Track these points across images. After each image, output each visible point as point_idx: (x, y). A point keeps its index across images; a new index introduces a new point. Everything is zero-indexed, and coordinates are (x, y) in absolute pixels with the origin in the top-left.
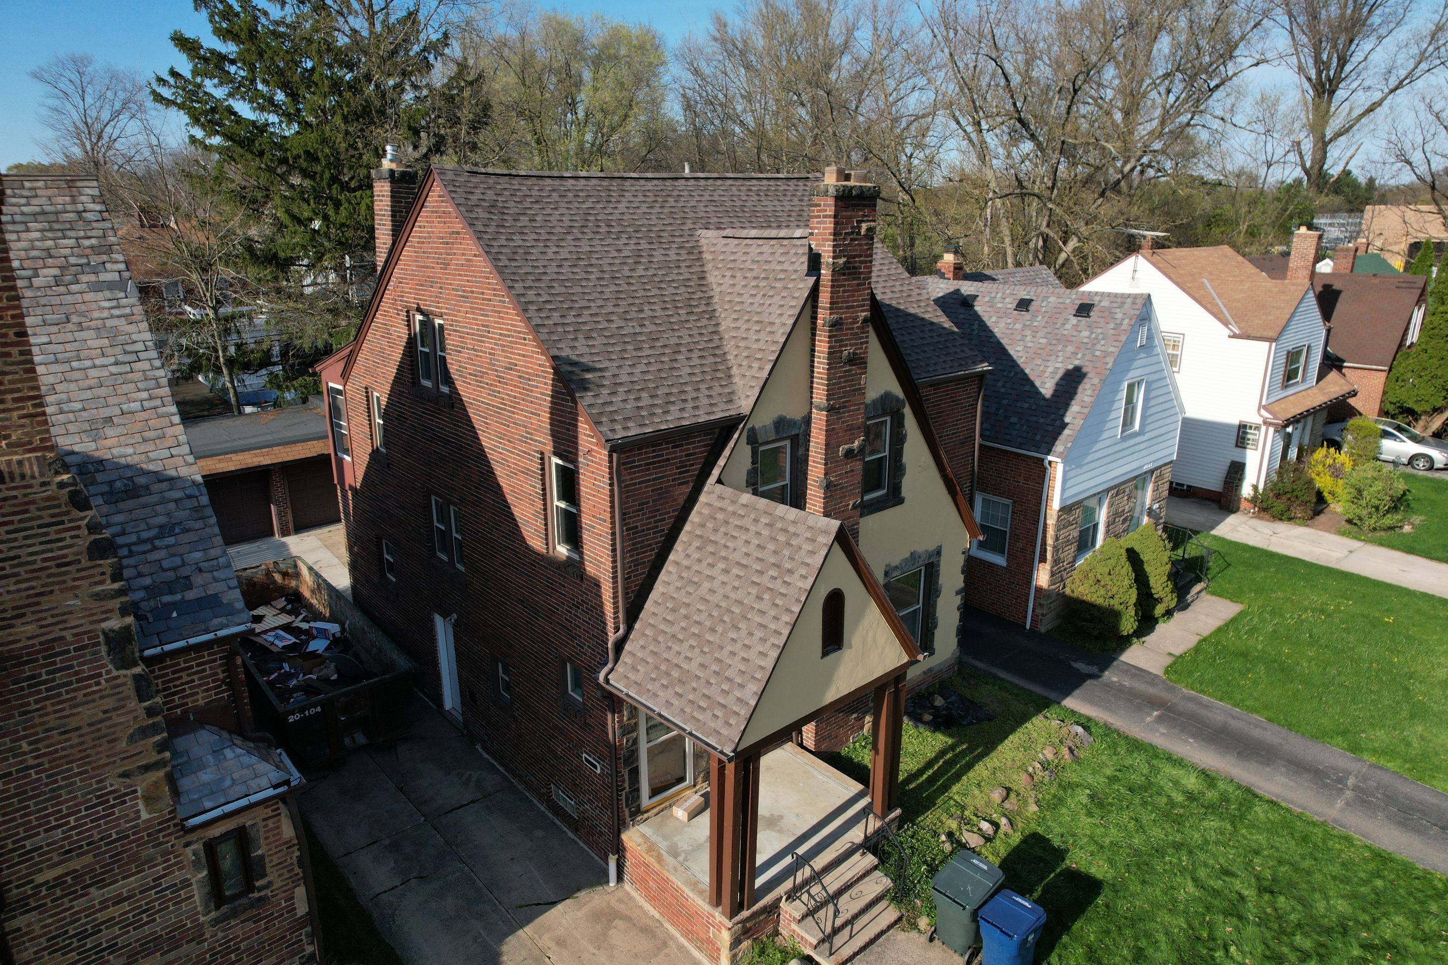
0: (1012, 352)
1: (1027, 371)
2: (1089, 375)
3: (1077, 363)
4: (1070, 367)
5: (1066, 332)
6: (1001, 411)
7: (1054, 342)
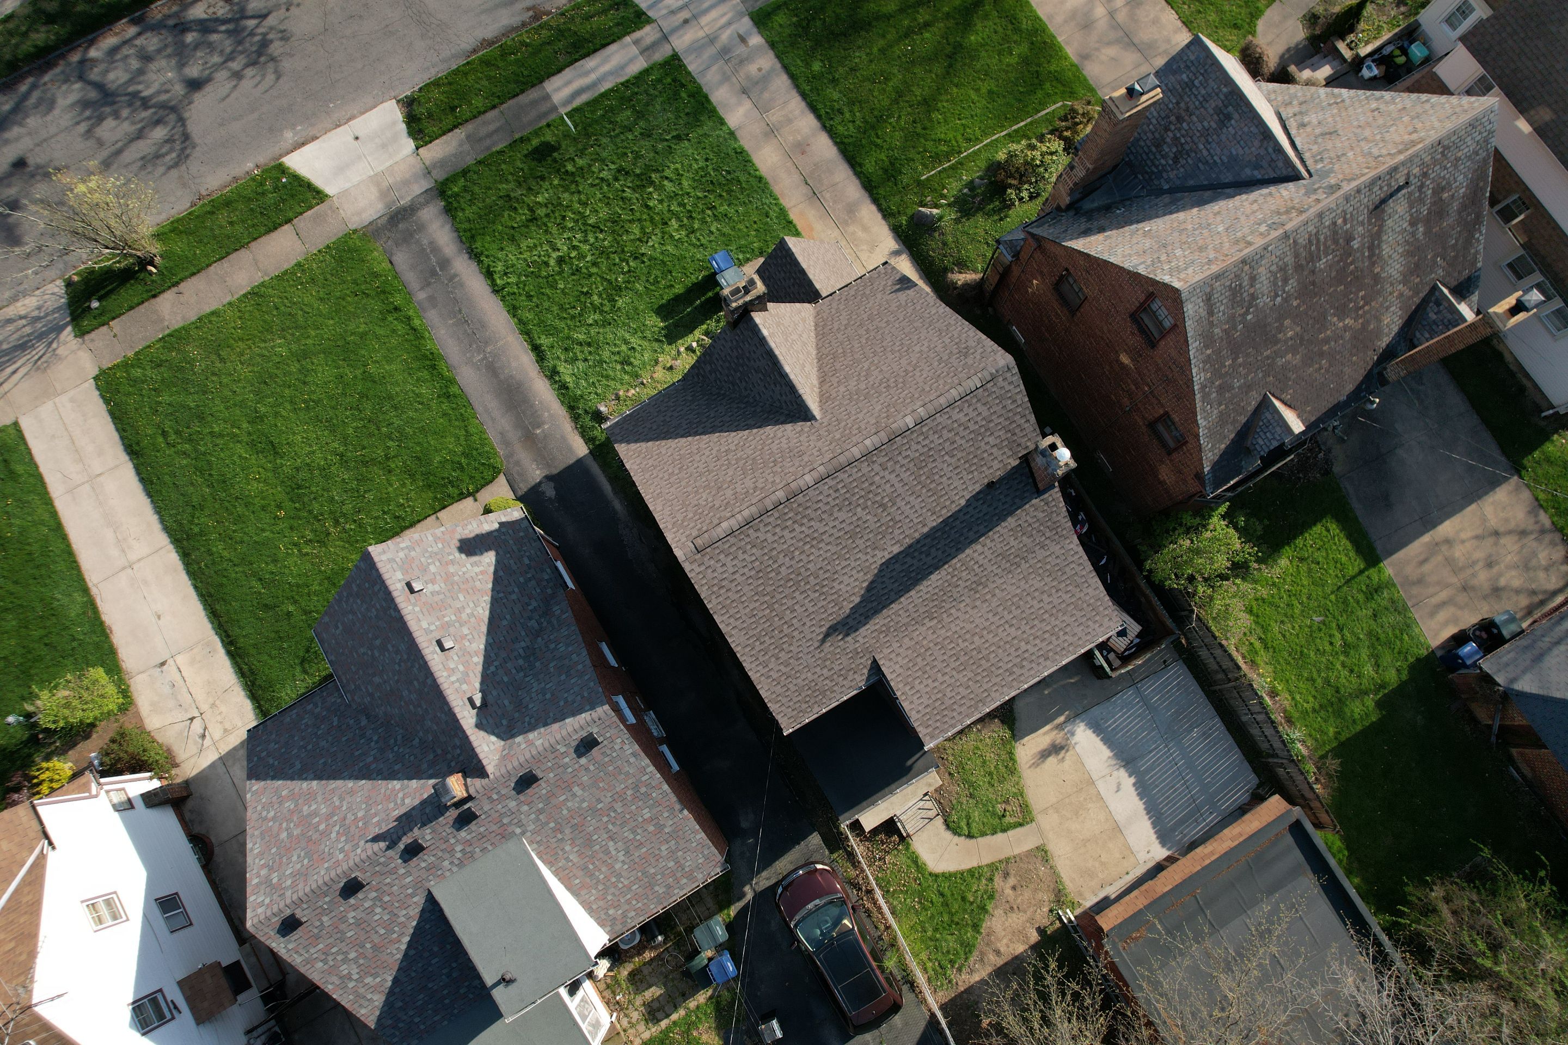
0: (487, 613)
1: (490, 586)
2: (459, 537)
3: (457, 554)
4: (463, 556)
5: (443, 585)
6: (529, 575)
7: (456, 587)
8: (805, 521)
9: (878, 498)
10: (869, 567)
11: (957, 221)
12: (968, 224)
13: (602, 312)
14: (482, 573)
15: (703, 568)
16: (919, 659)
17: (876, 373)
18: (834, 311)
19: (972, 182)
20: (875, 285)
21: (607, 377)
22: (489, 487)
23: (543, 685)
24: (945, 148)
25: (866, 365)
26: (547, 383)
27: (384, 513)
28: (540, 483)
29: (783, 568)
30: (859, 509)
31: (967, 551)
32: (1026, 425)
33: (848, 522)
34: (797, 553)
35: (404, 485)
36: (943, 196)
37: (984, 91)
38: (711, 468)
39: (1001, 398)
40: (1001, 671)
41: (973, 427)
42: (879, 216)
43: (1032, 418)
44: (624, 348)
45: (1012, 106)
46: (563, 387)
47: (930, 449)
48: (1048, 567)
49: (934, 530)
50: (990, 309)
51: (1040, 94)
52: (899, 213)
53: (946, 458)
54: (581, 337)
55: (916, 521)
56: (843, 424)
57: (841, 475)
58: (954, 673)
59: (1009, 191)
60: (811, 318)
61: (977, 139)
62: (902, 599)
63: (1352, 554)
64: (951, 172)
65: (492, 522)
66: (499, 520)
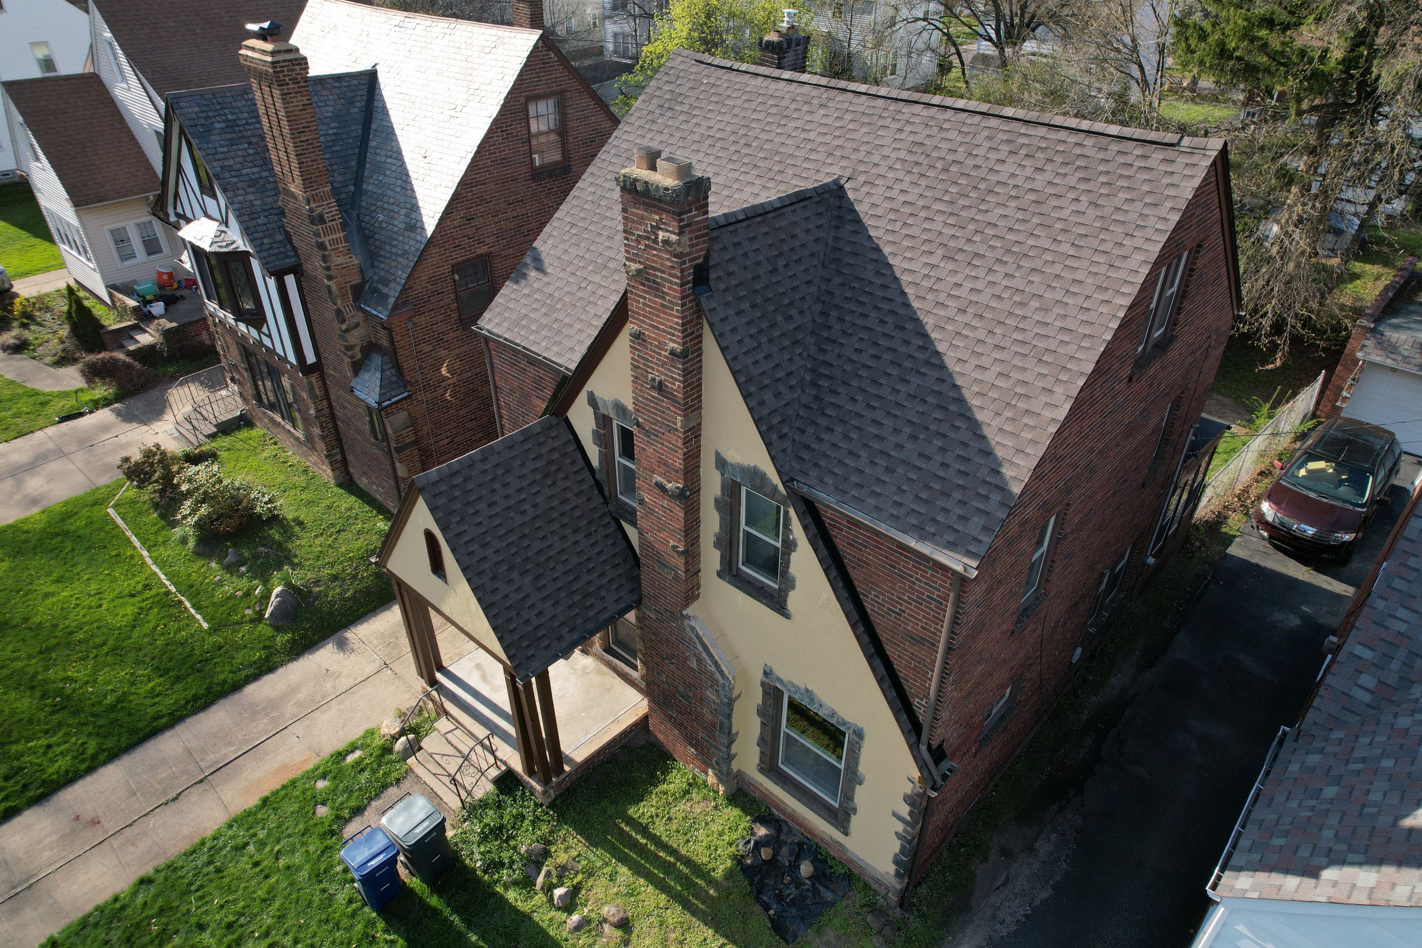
12: (303, 556)
24: (153, 612)
36: (248, 594)
37: (52, 588)
45: (94, 555)
51: (83, 531)
52: (268, 649)
59: (257, 512)
61: (147, 579)
64: (203, 597)
65: (1335, 884)
66: (1309, 882)
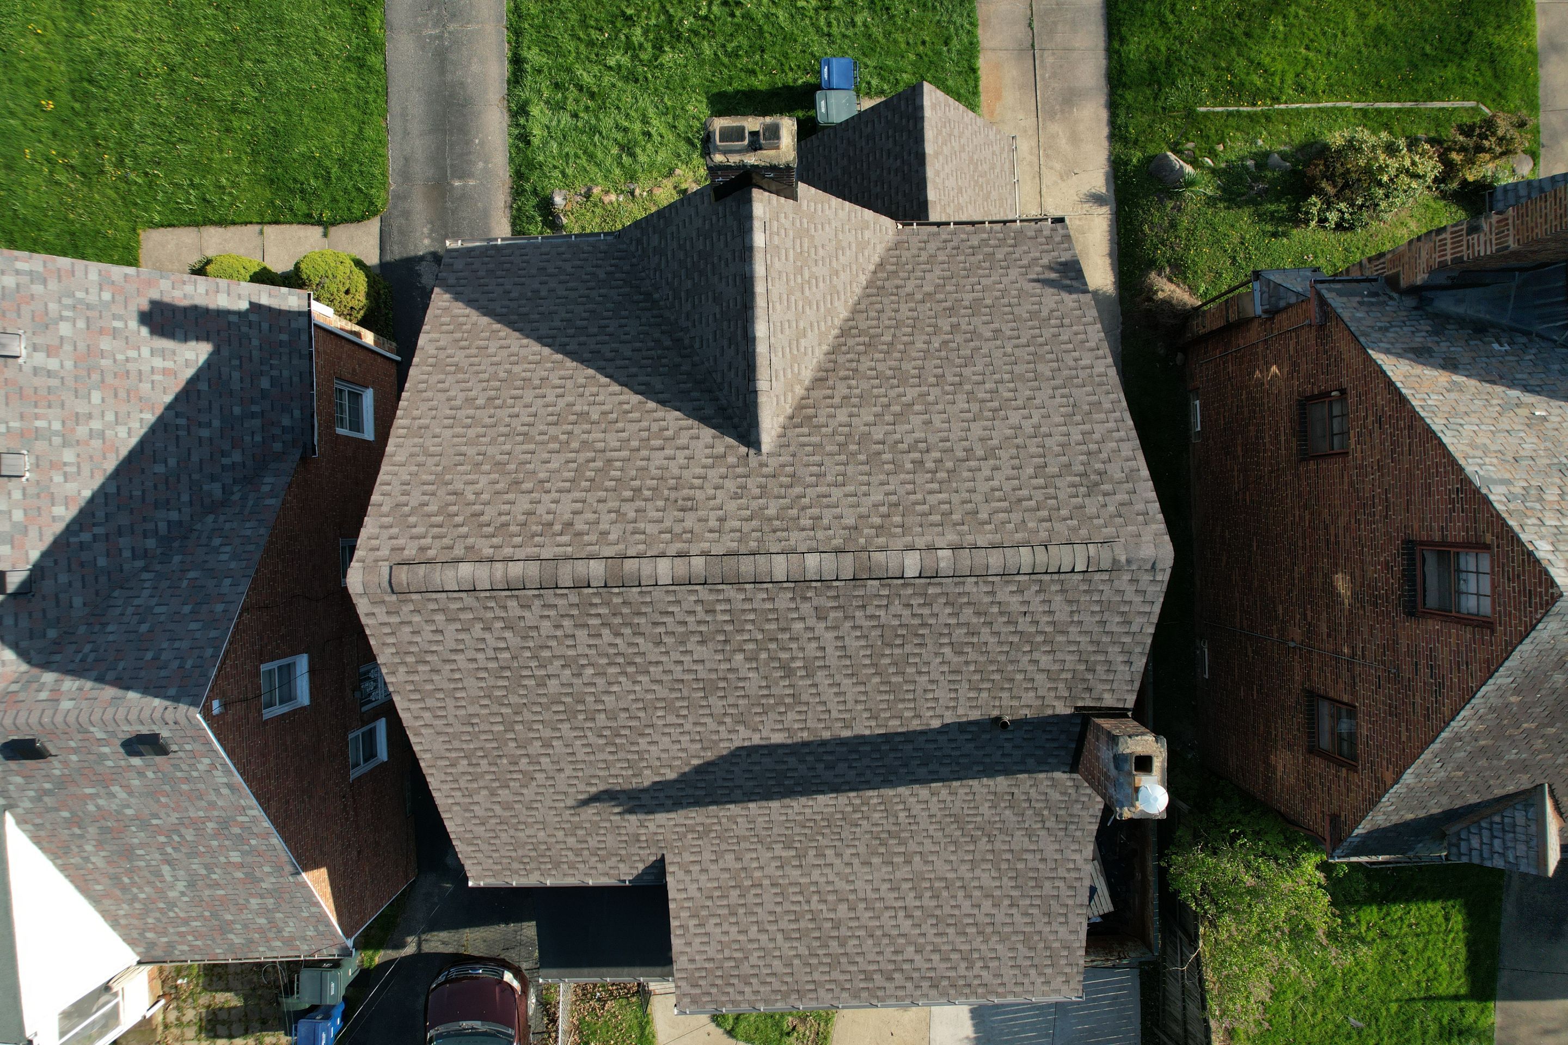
0: (134, 441)
1: (168, 398)
2: (156, 296)
3: (133, 324)
4: (145, 331)
5: (69, 364)
6: (256, 408)
7: (96, 377)
8: (627, 631)
9: (784, 655)
10: (716, 743)
11: (1211, 201)
12: (1223, 214)
13: (635, 57)
14: (165, 372)
15: (394, 619)
16: (734, 893)
17: (917, 420)
18: (923, 258)
19: (1267, 155)
20: (1019, 251)
21: (591, 157)
22: (352, 227)
23: (154, 601)
24: (1259, 82)
25: (912, 393)
26: (506, 119)
27: (192, 185)
28: (422, 258)
29: (554, 682)
30: (739, 657)
31: (901, 790)
32: (1122, 668)
33: (708, 665)
34: (590, 671)
35: (238, 160)
36: (1213, 154)
37: (1371, 22)
38: (533, 432)
39: (1107, 607)
40: (854, 968)
41: (1024, 624)
42: (1105, 131)
43: (1140, 663)
44: (637, 127)
45: (1397, 69)
46: (524, 138)
47: (923, 625)
48: (1020, 866)
49: (860, 740)
50: (1180, 356)
51: (1451, 71)
52: (1136, 142)
53: (947, 650)
54: (587, 79)
55: (835, 714)
56: (798, 490)
57: (730, 592)
58: (779, 937)
59: (1314, 199)
60: (880, 249)
61: (1314, 93)
62: (752, 805)
63: (1459, 967)
64: (1245, 123)
65: (239, 297)
66: (255, 300)
